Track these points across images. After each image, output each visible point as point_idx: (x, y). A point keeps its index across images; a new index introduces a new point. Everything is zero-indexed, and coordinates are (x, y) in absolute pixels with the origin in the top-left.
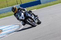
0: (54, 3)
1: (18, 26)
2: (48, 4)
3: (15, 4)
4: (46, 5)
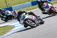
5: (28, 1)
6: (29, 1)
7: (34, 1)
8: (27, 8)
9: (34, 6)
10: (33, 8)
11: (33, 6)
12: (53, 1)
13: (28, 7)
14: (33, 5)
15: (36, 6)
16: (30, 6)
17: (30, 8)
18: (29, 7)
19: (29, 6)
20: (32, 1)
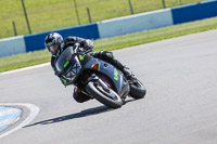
0: (145, 37)
1: (18, 111)
2: (126, 40)
3: (8, 32)
4: (117, 44)
5: (13, 33)
6: (16, 35)
7: (34, 34)
8: (8, 57)
9: (35, 52)
10: (32, 61)
11: (30, 53)
12: (106, 39)
13: (10, 55)
14: (32, 50)
15: (41, 52)
16: (19, 52)
17: (18, 61)
18: (13, 56)
19: (16, 54)
20: (28, 35)
